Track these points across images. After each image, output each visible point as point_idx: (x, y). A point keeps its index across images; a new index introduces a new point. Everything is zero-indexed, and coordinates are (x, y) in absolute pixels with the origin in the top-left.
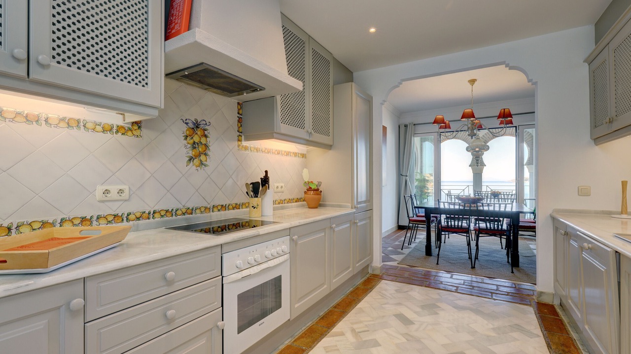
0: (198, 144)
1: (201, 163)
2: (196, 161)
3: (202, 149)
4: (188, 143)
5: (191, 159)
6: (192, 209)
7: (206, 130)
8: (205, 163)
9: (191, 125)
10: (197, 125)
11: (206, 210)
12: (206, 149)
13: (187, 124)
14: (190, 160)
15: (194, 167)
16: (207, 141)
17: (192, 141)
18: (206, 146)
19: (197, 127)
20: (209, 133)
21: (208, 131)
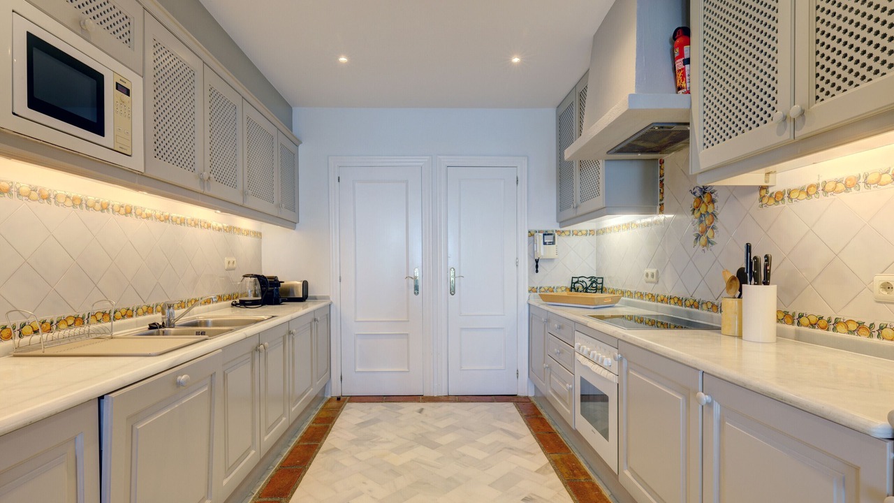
0: (704, 215)
1: (709, 242)
2: (703, 240)
3: (709, 220)
4: (696, 218)
5: (698, 237)
6: (699, 303)
7: (712, 193)
8: (712, 240)
9: (698, 193)
10: (704, 190)
11: (714, 308)
12: (713, 219)
13: (694, 193)
14: (696, 239)
15: (701, 248)
16: (714, 208)
17: (699, 214)
18: (714, 215)
19: (704, 193)
20: (716, 196)
21: (715, 193)
